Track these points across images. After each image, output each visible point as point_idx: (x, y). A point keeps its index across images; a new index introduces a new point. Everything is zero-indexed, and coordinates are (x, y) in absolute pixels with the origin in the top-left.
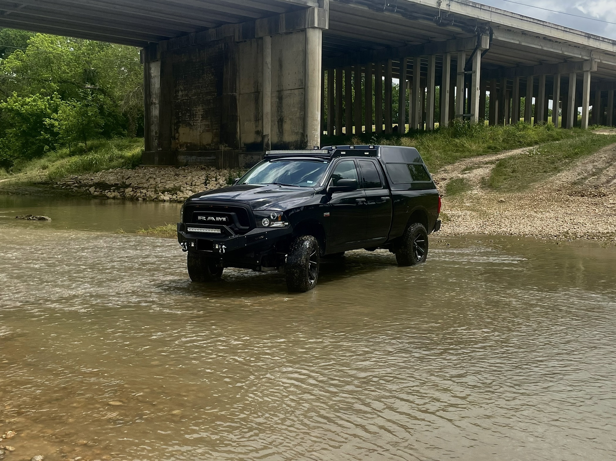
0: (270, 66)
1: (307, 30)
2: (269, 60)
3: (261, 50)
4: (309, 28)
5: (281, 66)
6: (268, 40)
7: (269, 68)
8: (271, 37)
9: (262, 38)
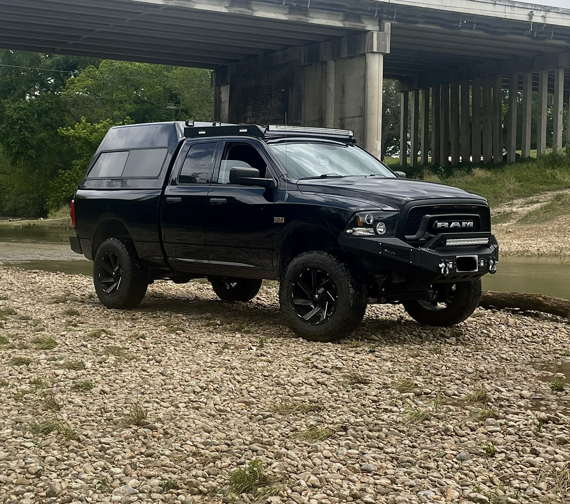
0: (333, 92)
1: (367, 54)
2: (332, 85)
3: (325, 74)
4: (368, 53)
5: (343, 92)
6: (331, 64)
7: (331, 94)
8: (335, 61)
9: (325, 62)
